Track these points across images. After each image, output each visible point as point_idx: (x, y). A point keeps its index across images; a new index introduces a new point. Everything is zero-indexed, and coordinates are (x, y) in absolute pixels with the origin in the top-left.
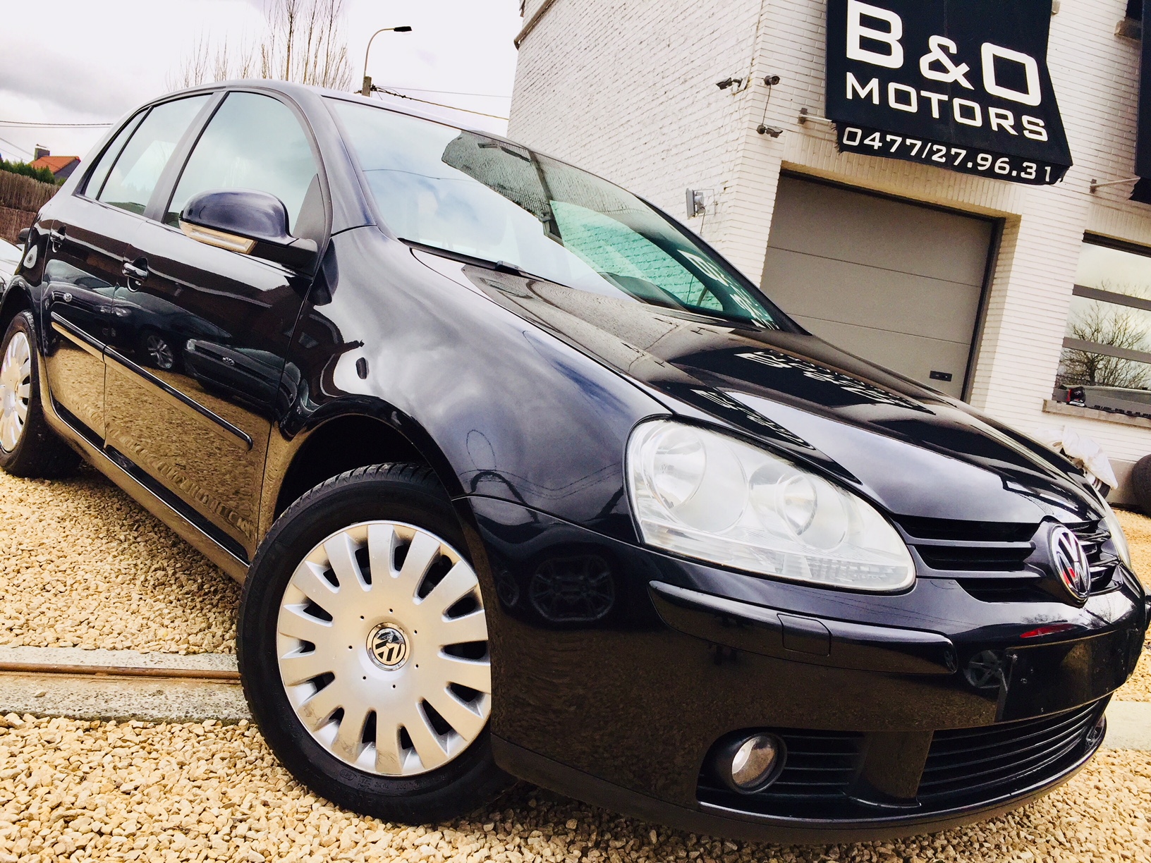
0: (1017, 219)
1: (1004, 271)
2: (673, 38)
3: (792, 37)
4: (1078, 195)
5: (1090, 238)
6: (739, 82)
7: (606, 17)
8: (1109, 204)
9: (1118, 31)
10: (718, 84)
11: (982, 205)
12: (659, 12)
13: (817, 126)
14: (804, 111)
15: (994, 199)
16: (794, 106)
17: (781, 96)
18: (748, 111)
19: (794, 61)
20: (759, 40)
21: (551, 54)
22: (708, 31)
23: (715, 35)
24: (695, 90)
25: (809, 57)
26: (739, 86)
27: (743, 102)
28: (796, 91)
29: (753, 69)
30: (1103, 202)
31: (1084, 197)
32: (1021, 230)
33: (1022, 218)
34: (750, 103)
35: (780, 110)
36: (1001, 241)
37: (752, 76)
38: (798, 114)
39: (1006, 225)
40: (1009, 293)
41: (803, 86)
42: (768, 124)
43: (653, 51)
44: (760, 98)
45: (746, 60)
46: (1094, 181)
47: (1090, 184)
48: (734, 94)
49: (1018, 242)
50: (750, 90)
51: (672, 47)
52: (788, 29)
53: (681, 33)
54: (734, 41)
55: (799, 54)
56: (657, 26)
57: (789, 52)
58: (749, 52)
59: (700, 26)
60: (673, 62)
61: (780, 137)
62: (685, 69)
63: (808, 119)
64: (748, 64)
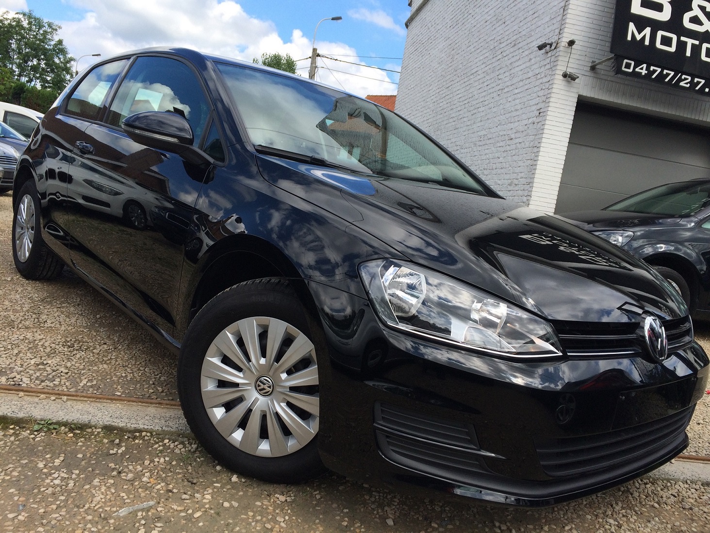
2: (506, 19)
3: (587, 15)
6: (551, 45)
7: (464, 6)
10: (537, 47)
13: (602, 72)
14: (593, 62)
16: (587, 59)
17: (579, 52)
18: (555, 64)
19: (589, 30)
20: (564, 17)
21: (428, 32)
22: (531, 13)
23: (536, 15)
24: (521, 51)
25: (598, 28)
26: (551, 47)
27: (553, 57)
28: (588, 50)
29: (561, 36)
34: (560, 58)
35: (577, 62)
37: (559, 42)
38: (590, 65)
41: (595, 46)
42: (569, 71)
43: (494, 27)
44: (565, 54)
45: (556, 31)
48: (547, 53)
50: (558, 50)
51: (506, 24)
52: (585, 10)
53: (513, 14)
54: (547, 19)
55: (591, 26)
56: (497, 11)
57: (585, 24)
58: (557, 25)
59: (525, 10)
60: (507, 33)
61: (577, 80)
62: (515, 37)
63: (597, 67)
64: (557, 31)
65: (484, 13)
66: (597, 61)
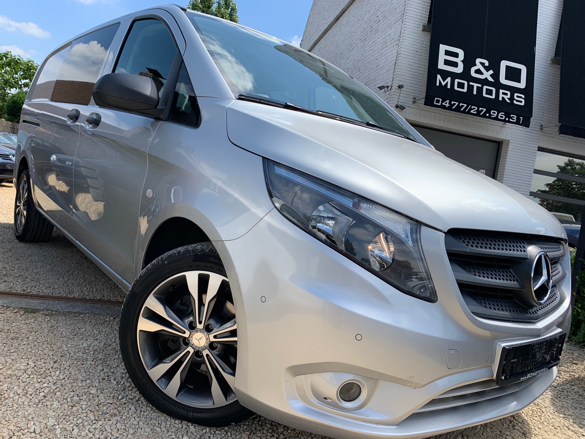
0: (508, 142)
1: (503, 164)
2: (360, 69)
3: (409, 69)
4: (535, 132)
5: (541, 149)
6: (388, 87)
7: (334, 58)
8: (549, 135)
9: (551, 62)
10: (379, 88)
11: (492, 136)
12: (356, 56)
13: (421, 105)
14: (414, 98)
15: (497, 134)
16: (410, 97)
17: (405, 93)
18: (391, 99)
19: (411, 79)
20: (395, 71)
22: (375, 66)
23: (378, 67)
25: (416, 77)
26: (388, 89)
27: (389, 95)
28: (411, 91)
29: (393, 82)
30: (547, 135)
31: (538, 132)
32: (510, 146)
33: (510, 141)
34: (392, 96)
35: (404, 98)
36: (501, 151)
37: (393, 85)
38: (412, 100)
39: (503, 145)
40: (505, 173)
41: (415, 89)
42: (399, 104)
43: (353, 73)
44: (397, 94)
45: (391, 78)
46: (542, 126)
47: (539, 127)
48: (386, 92)
49: (509, 152)
50: (392, 90)
51: (361, 71)
52: (408, 66)
53: (364, 66)
54: (386, 71)
55: (412, 76)
56: (355, 62)
57: (408, 75)
58: (391, 75)
59: (372, 63)
60: (361, 78)
61: (404, 110)
62: (366, 80)
63: (417, 101)
64: (391, 80)
65: (346, 63)
66: (416, 99)
